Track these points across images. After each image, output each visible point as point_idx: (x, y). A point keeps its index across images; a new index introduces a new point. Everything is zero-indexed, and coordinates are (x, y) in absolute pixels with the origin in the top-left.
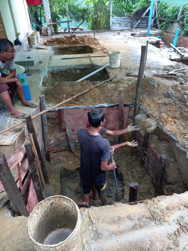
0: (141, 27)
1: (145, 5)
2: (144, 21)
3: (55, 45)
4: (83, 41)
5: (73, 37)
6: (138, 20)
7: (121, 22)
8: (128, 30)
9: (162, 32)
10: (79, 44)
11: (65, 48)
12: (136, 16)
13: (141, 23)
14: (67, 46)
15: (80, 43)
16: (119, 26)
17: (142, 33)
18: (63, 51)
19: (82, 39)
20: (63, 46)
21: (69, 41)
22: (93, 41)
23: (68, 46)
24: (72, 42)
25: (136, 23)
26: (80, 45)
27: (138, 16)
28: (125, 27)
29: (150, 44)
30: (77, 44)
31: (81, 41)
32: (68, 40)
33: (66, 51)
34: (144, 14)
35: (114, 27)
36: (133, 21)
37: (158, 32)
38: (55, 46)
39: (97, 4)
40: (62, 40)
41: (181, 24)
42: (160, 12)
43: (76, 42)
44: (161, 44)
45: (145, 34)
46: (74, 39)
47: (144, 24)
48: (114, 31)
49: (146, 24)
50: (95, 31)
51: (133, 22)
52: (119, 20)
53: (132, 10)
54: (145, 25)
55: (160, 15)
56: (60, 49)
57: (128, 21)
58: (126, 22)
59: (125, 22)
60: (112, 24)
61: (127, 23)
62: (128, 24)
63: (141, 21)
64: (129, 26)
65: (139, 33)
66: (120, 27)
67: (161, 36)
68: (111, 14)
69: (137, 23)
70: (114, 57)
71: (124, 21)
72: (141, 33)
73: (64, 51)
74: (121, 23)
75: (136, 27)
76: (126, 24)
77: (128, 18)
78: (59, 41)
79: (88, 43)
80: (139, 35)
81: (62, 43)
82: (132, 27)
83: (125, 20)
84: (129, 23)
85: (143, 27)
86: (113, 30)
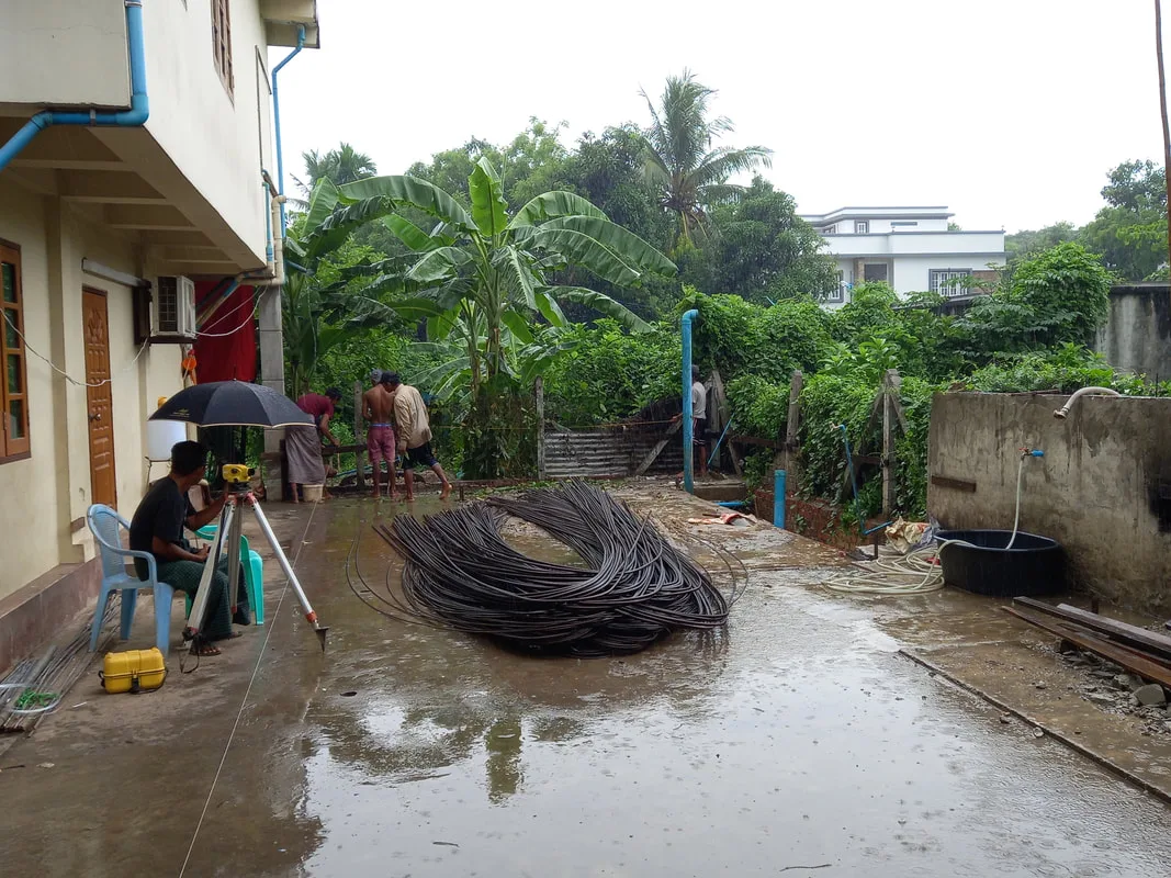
0: (671, 469)
6: (656, 442)
7: (587, 449)
8: (615, 478)
13: (668, 454)
16: (579, 464)
25: (647, 453)
28: (603, 469)
35: (556, 467)
36: (636, 447)
37: (733, 484)
39: (486, 387)
51: (635, 450)
52: (577, 444)
57: (613, 448)
58: (607, 449)
59: (601, 449)
60: (547, 456)
61: (612, 454)
62: (615, 457)
63: (669, 448)
64: (622, 465)
66: (580, 467)
68: (540, 421)
69: (652, 457)
71: (596, 446)
74: (587, 452)
75: (648, 470)
76: (608, 457)
77: (611, 437)
82: (632, 467)
83: (603, 443)
84: (619, 453)
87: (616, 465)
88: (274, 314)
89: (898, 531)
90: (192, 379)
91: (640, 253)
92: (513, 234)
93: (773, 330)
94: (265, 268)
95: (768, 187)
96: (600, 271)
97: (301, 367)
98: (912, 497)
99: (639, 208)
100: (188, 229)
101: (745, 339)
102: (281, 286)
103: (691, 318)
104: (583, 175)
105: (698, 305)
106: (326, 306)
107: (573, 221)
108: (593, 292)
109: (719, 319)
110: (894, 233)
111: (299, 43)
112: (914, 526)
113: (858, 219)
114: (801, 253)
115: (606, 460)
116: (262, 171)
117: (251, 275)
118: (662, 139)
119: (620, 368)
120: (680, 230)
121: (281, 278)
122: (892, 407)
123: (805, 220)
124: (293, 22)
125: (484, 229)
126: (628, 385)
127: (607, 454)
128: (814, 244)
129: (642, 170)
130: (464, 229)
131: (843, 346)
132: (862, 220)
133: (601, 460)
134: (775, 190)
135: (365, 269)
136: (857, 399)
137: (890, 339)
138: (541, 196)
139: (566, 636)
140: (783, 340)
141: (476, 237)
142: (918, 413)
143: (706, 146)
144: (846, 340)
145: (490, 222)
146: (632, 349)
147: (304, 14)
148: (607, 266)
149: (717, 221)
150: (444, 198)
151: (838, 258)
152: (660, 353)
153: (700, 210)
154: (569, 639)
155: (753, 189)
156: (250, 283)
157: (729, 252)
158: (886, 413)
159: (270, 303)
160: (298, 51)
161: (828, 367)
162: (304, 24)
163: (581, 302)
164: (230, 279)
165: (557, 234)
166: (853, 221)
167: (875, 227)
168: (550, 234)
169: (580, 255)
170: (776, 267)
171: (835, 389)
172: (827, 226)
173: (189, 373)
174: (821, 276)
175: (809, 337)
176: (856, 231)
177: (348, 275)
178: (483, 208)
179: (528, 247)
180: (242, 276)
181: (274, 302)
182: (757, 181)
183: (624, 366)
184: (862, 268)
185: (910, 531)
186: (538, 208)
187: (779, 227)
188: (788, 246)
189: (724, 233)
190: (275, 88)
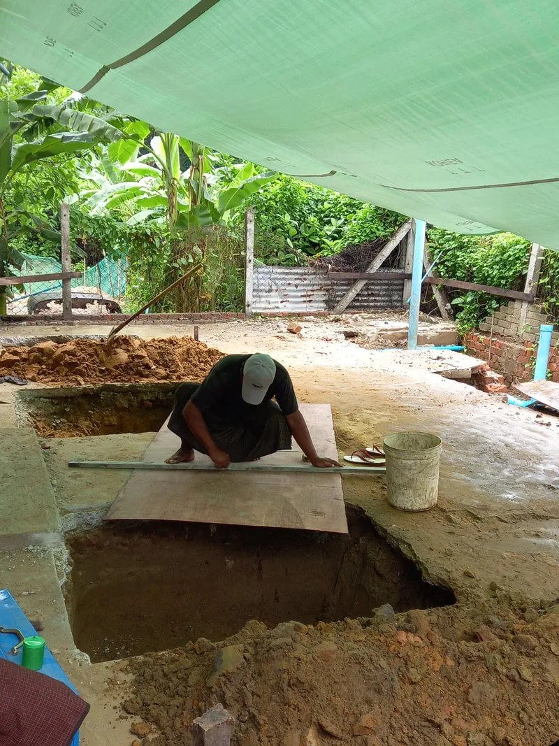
0: (368, 307)
1: (378, 230)
2: (378, 285)
3: (33, 380)
4: (166, 366)
5: (119, 346)
6: (355, 281)
7: (288, 285)
8: (317, 315)
9: (464, 329)
10: (147, 376)
11: (85, 394)
12: (348, 267)
13: (366, 293)
14: (94, 384)
15: (154, 374)
16: (281, 300)
17: (386, 330)
18: (71, 408)
19: (161, 354)
20: (73, 385)
21: (102, 362)
22: (207, 362)
23: (100, 384)
24: (116, 367)
25: (347, 290)
26: (154, 380)
27: (352, 267)
28: (304, 305)
29: (451, 379)
30: (142, 376)
31: (156, 362)
32: (95, 357)
33: (87, 407)
34: (377, 263)
35: (261, 302)
36: (336, 284)
37: (447, 329)
38: (32, 385)
40: (67, 358)
41: (543, 308)
42: (440, 258)
43: (136, 367)
44: (493, 380)
45: (400, 335)
46: (123, 356)
47: (379, 295)
48: (264, 316)
49: (384, 295)
50: (185, 316)
51: (335, 287)
52: (279, 279)
53: (324, 243)
54: (384, 301)
55: (442, 270)
56: (56, 398)
57: (313, 285)
58: (308, 285)
59: (304, 288)
60: (254, 291)
61: (313, 291)
62: (314, 293)
63: (367, 287)
64: (321, 302)
65: (375, 330)
66: (282, 302)
67: (460, 344)
68: (250, 255)
69: (352, 294)
70: (410, 462)
71: (298, 282)
72: (382, 330)
73: (79, 405)
74: (290, 288)
75: (348, 307)
76: (310, 293)
77: (314, 274)
78: (51, 362)
79: (188, 374)
80: (377, 339)
81: (66, 370)
82: (331, 304)
83: (305, 279)
84: (320, 289)
85: (375, 307)
86: (257, 314)
127: (307, 291)
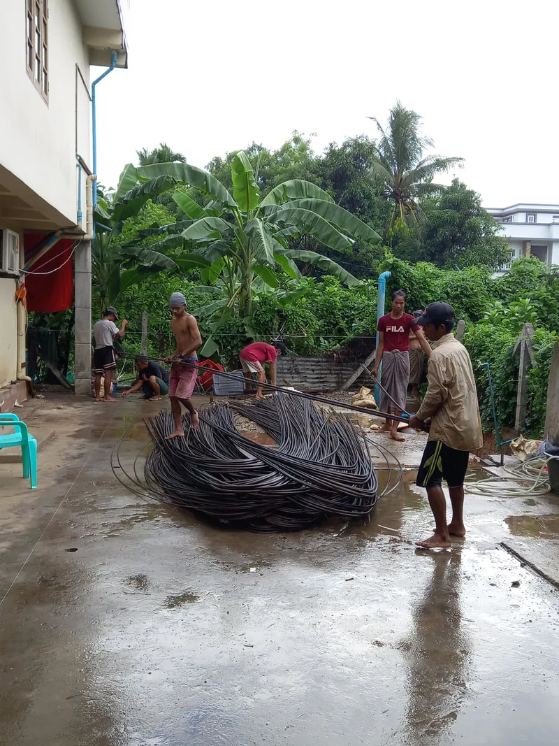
7: (307, 369)
25: (351, 375)
28: (319, 385)
36: (343, 369)
51: (342, 372)
52: (300, 365)
57: (326, 370)
58: (322, 370)
59: (318, 370)
61: (325, 374)
62: (327, 376)
64: (332, 382)
71: (314, 367)
74: (308, 372)
75: (351, 387)
76: (323, 376)
77: (325, 361)
82: (339, 384)
83: (320, 365)
84: (331, 373)
87: (328, 382)
88: (86, 260)
89: (519, 445)
90: (23, 304)
91: (355, 227)
92: (263, 210)
93: (449, 289)
94: (76, 226)
95: (463, 186)
96: (323, 240)
97: (107, 300)
98: (537, 420)
99: (368, 197)
100: (7, 194)
101: (428, 294)
102: (91, 240)
103: (385, 277)
104: (329, 172)
105: (393, 267)
106: (125, 256)
107: (307, 202)
108: (319, 255)
109: (409, 279)
110: (554, 224)
111: (112, 63)
112: (533, 442)
113: (529, 212)
114: (483, 235)
115: (321, 378)
116: (77, 155)
117: (66, 231)
118: (387, 148)
119: (336, 311)
120: (398, 214)
121: (91, 235)
122: (526, 351)
123: (489, 211)
124: (109, 48)
125: (241, 207)
126: (343, 324)
127: (322, 374)
128: (493, 228)
129: (370, 170)
130: (226, 205)
131: (498, 303)
132: (532, 213)
133: (317, 378)
134: (467, 188)
135: (155, 230)
136: (503, 343)
137: (533, 299)
138: (285, 183)
139: (244, 515)
140: (457, 297)
141: (236, 212)
142: (544, 356)
143: (418, 156)
144: (503, 298)
145: (246, 201)
146: (347, 298)
147: (116, 42)
148: (328, 237)
149: (424, 208)
150: (213, 181)
151: (511, 241)
152: (367, 302)
153: (412, 201)
154: (245, 517)
155: (452, 187)
156: (67, 237)
157: (431, 232)
158: (522, 355)
159: (83, 252)
160: (111, 69)
161: (486, 318)
162: (116, 50)
163: (309, 262)
164: (52, 234)
165: (294, 211)
166: (525, 214)
167: (541, 218)
168: (289, 211)
169: (309, 228)
170: (465, 245)
171: (488, 335)
172: (505, 217)
173: (20, 300)
174: (497, 252)
175: (475, 295)
176: (527, 221)
177: (142, 235)
178: (242, 190)
179: (272, 221)
180: (60, 232)
181: (86, 251)
182: (455, 182)
183: (340, 310)
184: (529, 247)
185: (530, 446)
186: (282, 192)
187: (468, 215)
188: (474, 229)
189: (429, 218)
190: (94, 97)
